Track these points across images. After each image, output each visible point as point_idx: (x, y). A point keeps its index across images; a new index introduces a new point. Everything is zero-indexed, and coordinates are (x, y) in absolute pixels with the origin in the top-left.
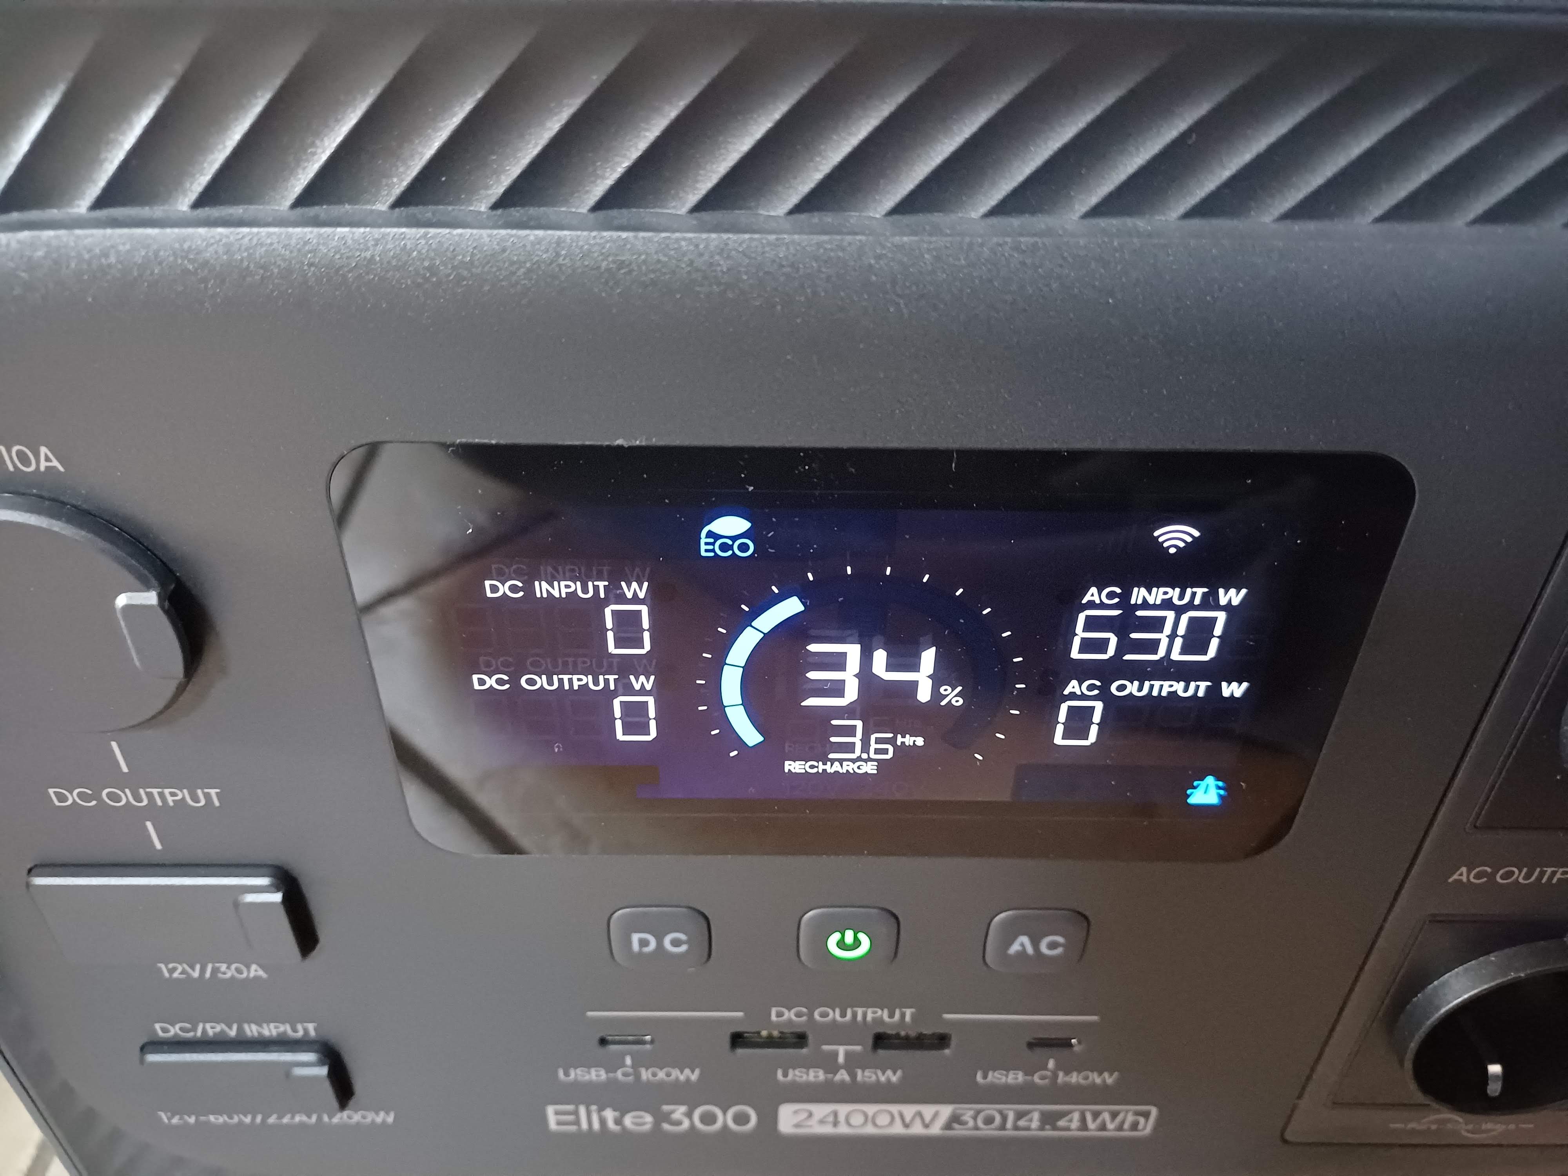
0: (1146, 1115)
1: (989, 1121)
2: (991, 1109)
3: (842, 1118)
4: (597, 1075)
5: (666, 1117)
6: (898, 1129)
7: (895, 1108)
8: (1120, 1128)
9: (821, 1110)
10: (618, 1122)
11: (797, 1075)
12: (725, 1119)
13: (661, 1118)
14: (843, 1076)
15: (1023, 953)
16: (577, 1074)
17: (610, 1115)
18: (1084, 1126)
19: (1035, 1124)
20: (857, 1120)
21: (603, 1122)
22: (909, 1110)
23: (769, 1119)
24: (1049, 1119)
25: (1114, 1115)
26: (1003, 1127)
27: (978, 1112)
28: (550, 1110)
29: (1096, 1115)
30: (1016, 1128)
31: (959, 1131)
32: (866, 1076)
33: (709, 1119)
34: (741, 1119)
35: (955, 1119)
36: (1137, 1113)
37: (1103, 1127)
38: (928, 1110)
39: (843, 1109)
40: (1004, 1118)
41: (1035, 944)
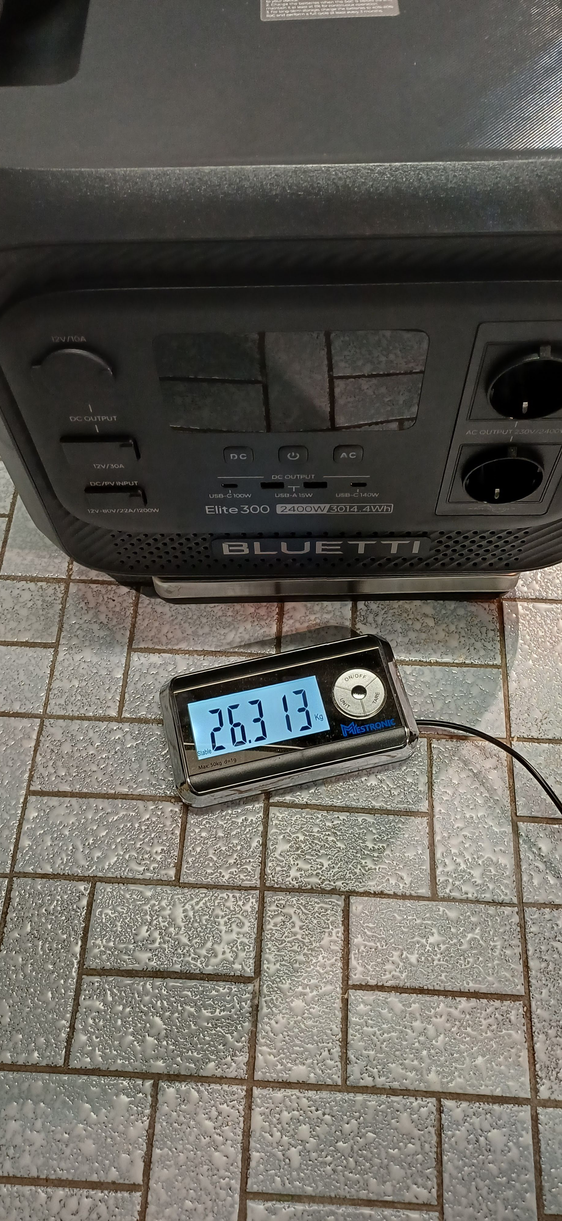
0: (390, 506)
1: (341, 509)
2: (342, 505)
3: (296, 509)
4: (221, 496)
5: (242, 509)
6: (313, 512)
7: (312, 505)
8: (383, 511)
9: (289, 506)
10: (227, 511)
11: (282, 495)
12: (260, 509)
13: (241, 509)
14: (295, 495)
15: (344, 458)
16: (215, 496)
17: (225, 508)
18: (371, 511)
19: (356, 510)
20: (301, 509)
21: (223, 510)
22: (316, 506)
23: (273, 509)
24: (360, 508)
25: (380, 507)
26: (346, 511)
27: (338, 506)
28: (207, 507)
29: (375, 507)
30: (350, 511)
31: (332, 513)
32: (303, 495)
33: (255, 509)
34: (265, 509)
35: (330, 509)
36: (387, 506)
37: (377, 511)
38: (322, 506)
39: (296, 506)
40: (346, 508)
41: (348, 455)
